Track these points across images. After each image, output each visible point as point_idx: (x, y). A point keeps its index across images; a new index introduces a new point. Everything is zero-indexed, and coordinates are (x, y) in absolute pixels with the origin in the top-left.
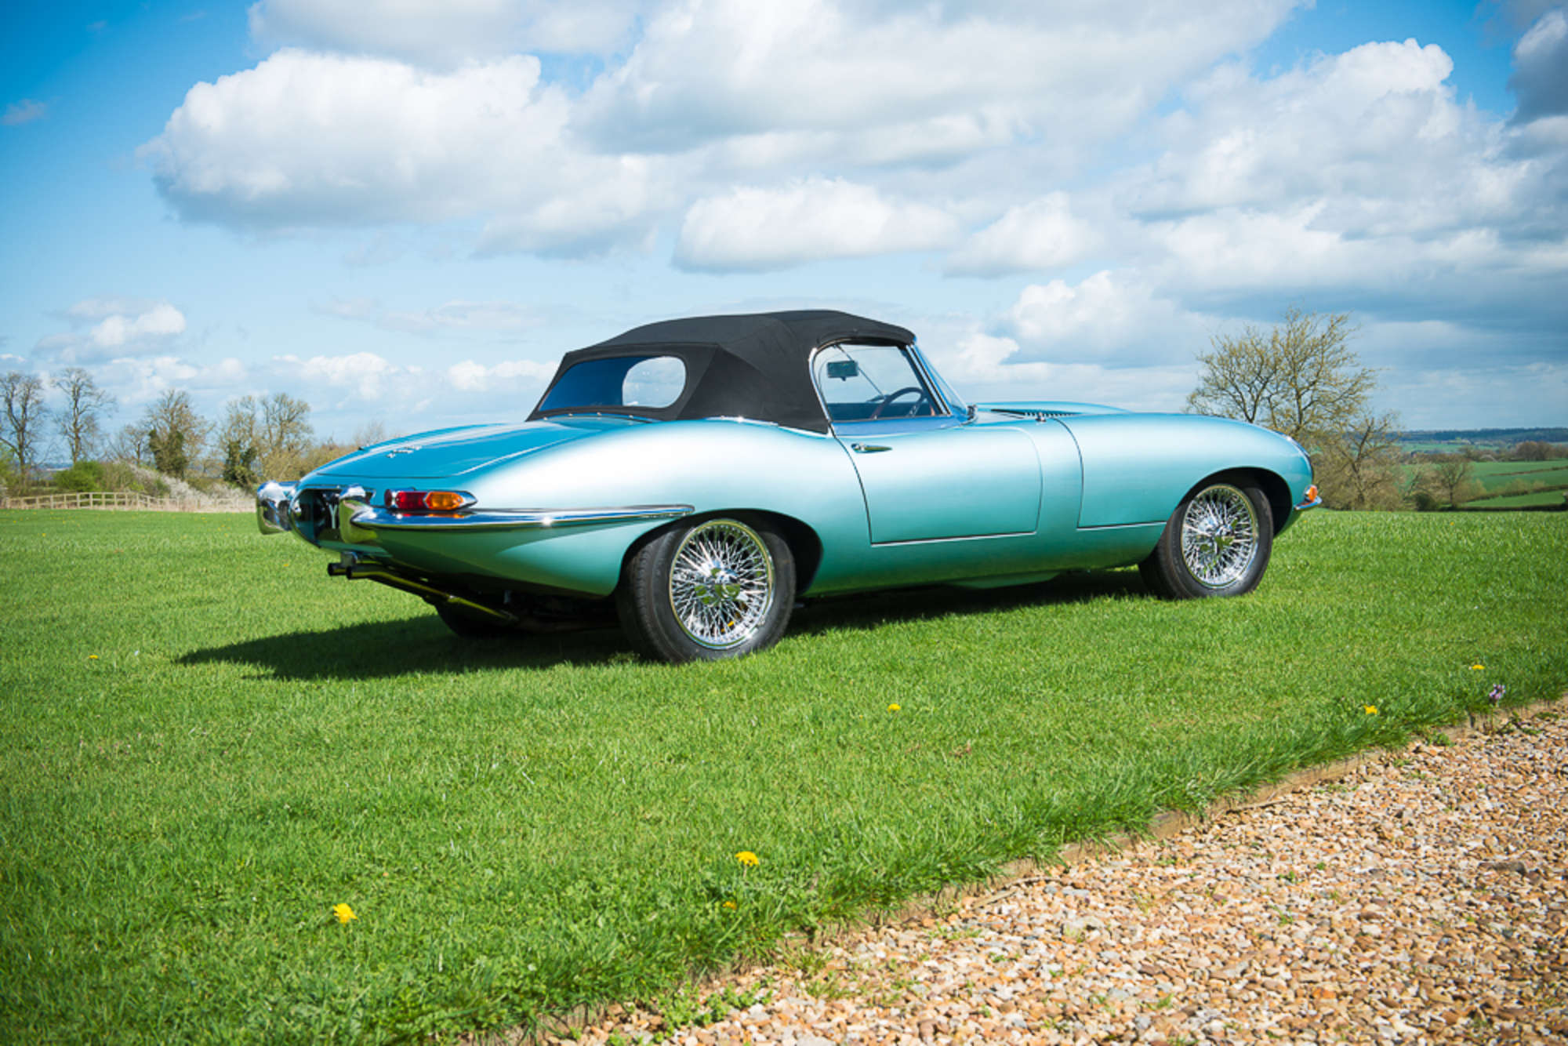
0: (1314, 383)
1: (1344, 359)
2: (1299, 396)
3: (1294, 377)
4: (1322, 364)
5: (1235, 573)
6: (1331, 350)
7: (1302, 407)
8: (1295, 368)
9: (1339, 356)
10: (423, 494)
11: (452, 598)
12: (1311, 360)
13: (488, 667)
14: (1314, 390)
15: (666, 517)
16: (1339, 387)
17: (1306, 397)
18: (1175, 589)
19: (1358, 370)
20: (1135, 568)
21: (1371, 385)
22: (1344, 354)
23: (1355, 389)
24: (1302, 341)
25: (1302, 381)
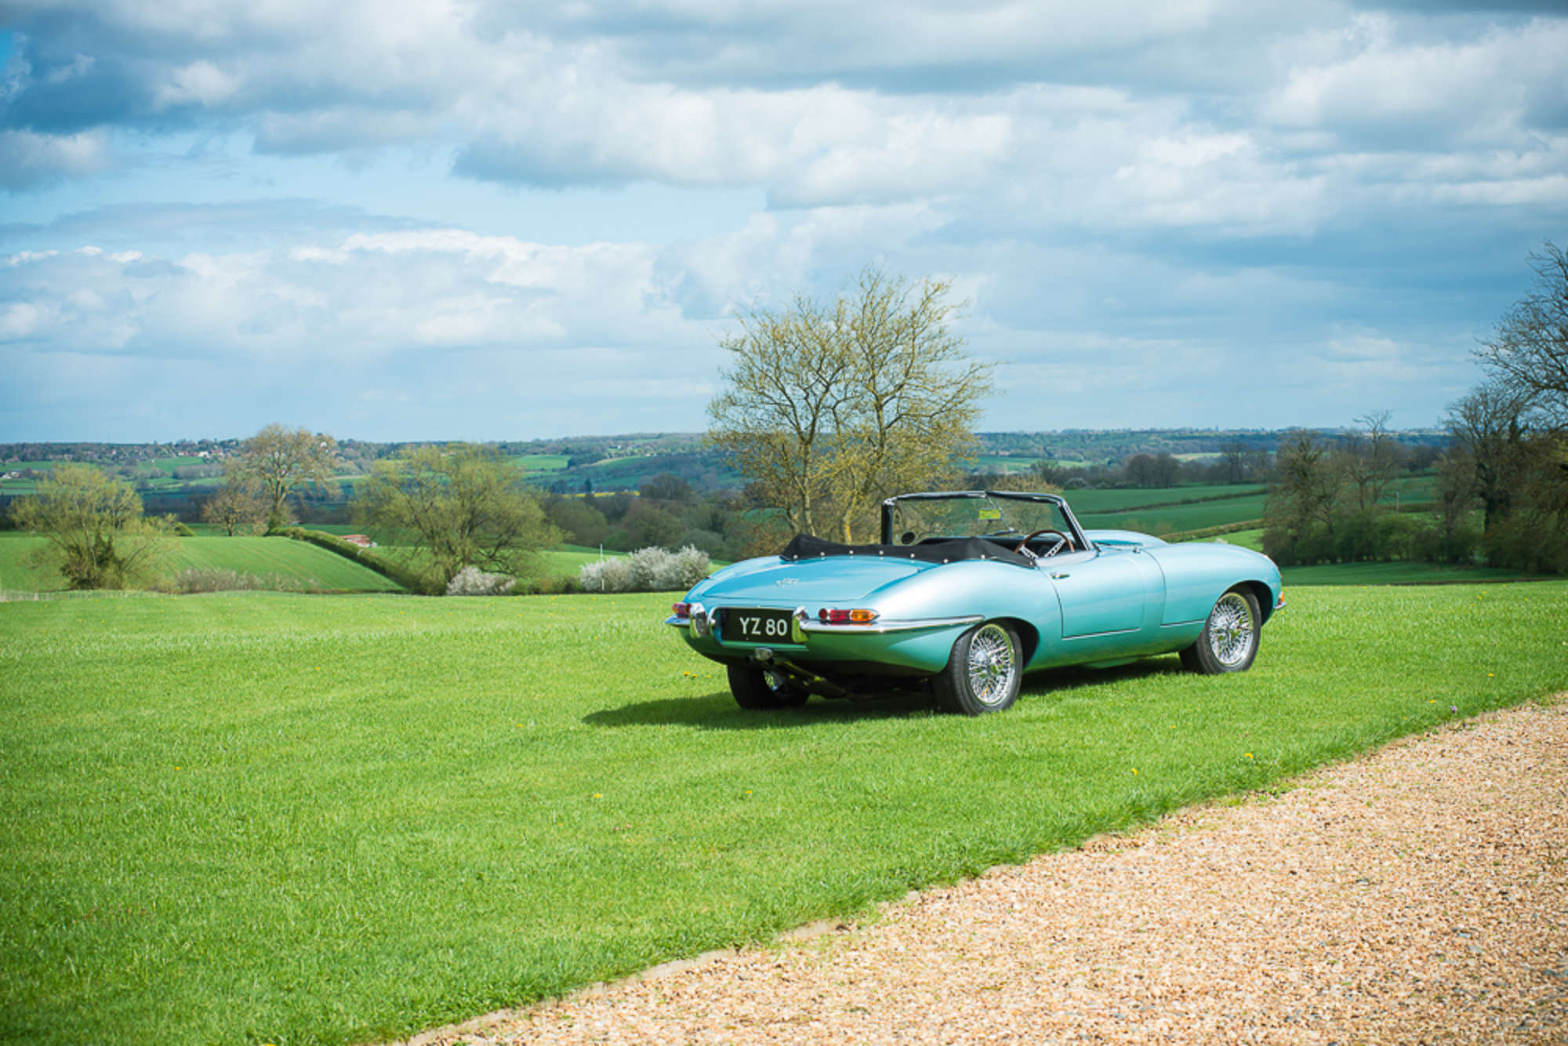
0: (901, 386)
1: (945, 349)
2: (879, 408)
3: (873, 377)
4: (912, 355)
5: (1241, 654)
6: (925, 334)
7: (885, 423)
8: (874, 363)
9: (940, 343)
10: (848, 612)
11: (818, 678)
12: (898, 349)
13: (825, 722)
14: (900, 397)
15: (969, 623)
16: (941, 392)
17: (890, 410)
18: (1205, 667)
19: (965, 365)
20: (1177, 655)
21: (985, 388)
22: (944, 341)
23: (962, 395)
24: (882, 323)
25: (882, 383)
